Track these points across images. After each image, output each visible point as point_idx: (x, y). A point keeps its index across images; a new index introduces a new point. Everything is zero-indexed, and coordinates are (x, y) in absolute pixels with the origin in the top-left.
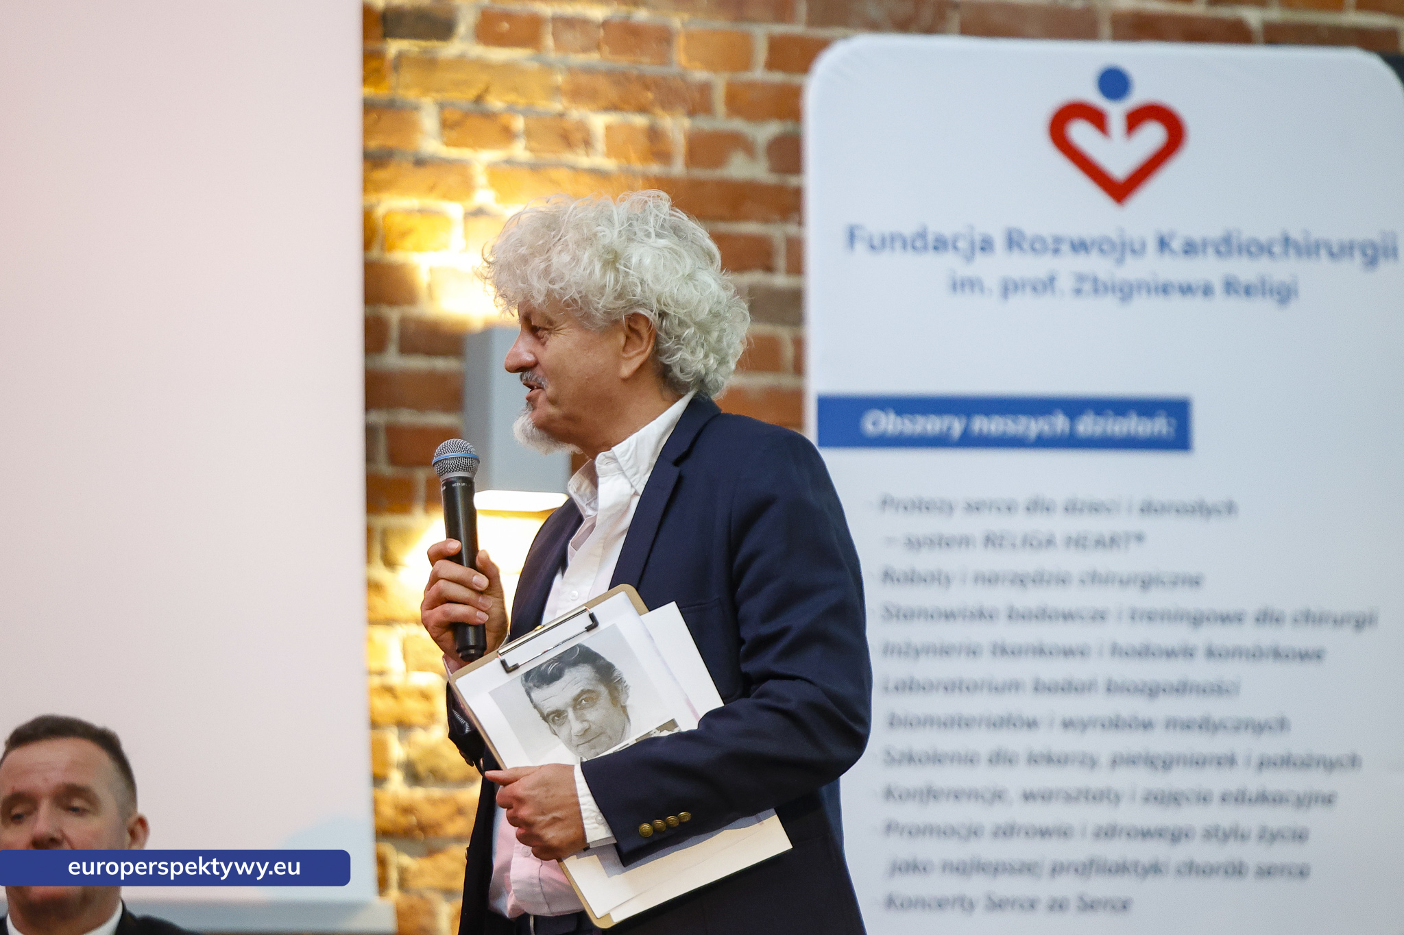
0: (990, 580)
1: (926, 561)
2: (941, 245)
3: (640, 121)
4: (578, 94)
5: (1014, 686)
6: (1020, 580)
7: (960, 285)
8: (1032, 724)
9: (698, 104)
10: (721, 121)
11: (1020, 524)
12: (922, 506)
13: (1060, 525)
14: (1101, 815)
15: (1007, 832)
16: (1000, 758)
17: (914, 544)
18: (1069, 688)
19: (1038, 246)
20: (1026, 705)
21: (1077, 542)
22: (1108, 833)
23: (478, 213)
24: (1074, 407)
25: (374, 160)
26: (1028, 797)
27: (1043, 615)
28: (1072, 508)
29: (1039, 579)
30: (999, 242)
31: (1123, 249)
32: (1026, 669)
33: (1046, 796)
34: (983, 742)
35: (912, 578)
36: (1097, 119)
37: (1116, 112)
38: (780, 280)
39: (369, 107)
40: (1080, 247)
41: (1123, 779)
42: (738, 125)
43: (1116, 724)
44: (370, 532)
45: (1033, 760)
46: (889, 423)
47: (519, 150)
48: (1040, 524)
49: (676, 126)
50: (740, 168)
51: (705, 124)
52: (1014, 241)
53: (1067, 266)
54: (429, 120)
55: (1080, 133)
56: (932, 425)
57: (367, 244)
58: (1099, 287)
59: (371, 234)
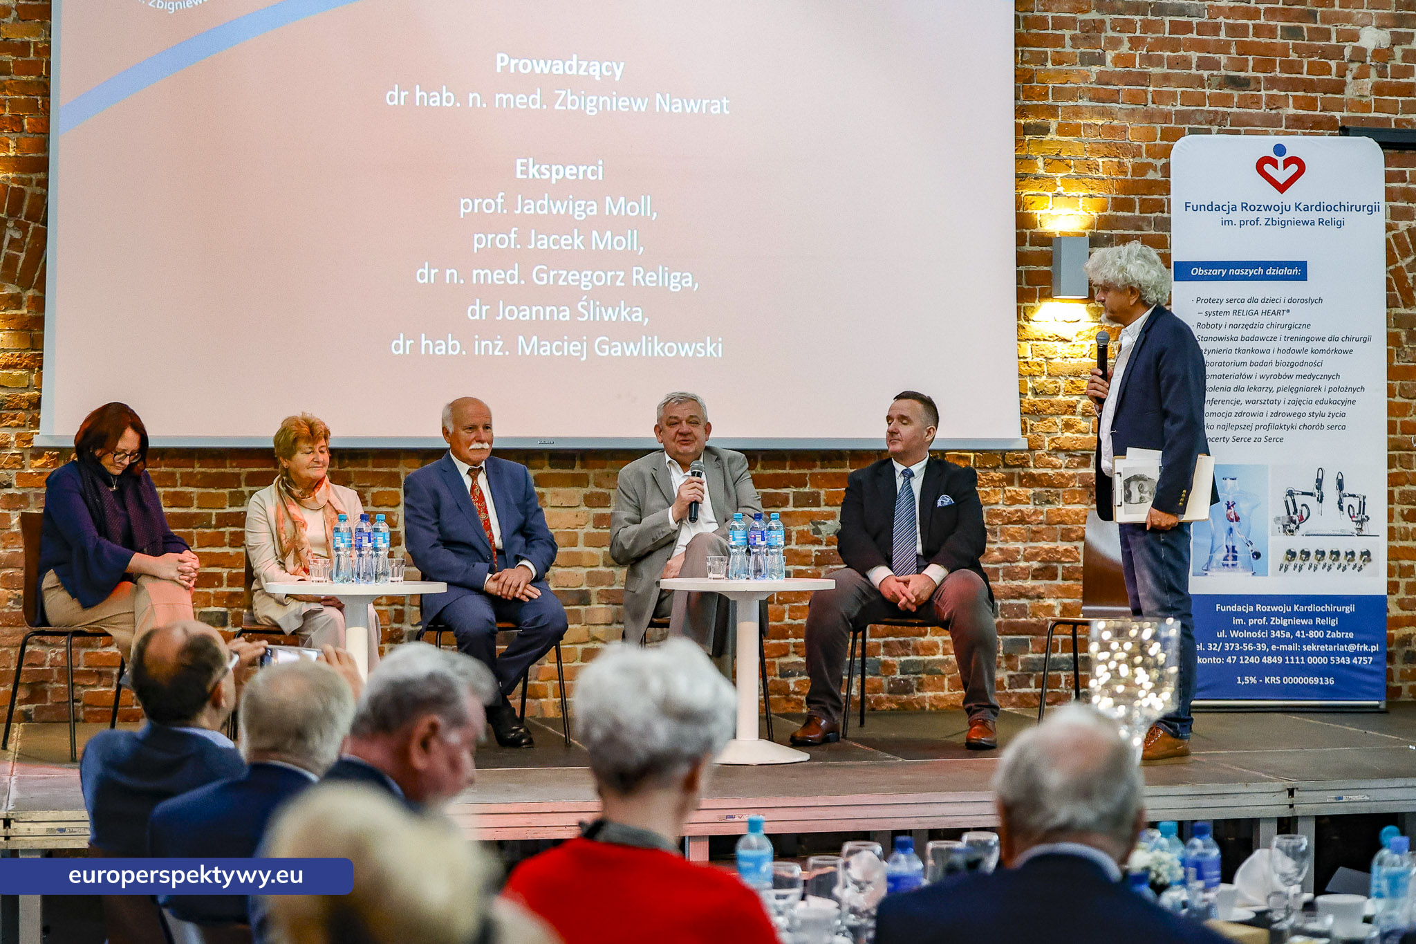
0: (1236, 326)
1: (1213, 320)
2: (1218, 208)
3: (1116, 160)
4: (1092, 151)
5: (1244, 363)
6: (1246, 326)
7: (1224, 223)
8: (1250, 377)
9: (1137, 153)
10: (1145, 159)
11: (1246, 307)
12: (1212, 301)
13: (1260, 307)
14: (1273, 408)
15: (1241, 414)
16: (1238, 389)
17: (1208, 314)
18: (1263, 364)
19: (1253, 208)
20: (1248, 370)
21: (1266, 313)
22: (1277, 414)
23: (1058, 195)
24: (1266, 265)
25: (1020, 177)
26: (1248, 402)
27: (1253, 338)
28: (1264, 301)
29: (1253, 326)
30: (1239, 208)
31: (1283, 209)
32: (1247, 358)
33: (1254, 402)
34: (1232, 383)
35: (1208, 326)
36: (1274, 163)
37: (1280, 160)
38: (1165, 215)
39: (1017, 159)
40: (1268, 208)
41: (1281, 396)
42: (1150, 160)
43: (1279, 376)
44: (1019, 308)
45: (1250, 389)
46: (1200, 271)
47: (1072, 172)
48: (1253, 306)
49: (1128, 162)
50: (1151, 175)
51: (1138, 160)
52: (1244, 206)
53: (1263, 215)
54: (1040, 163)
55: (1268, 168)
56: (1215, 272)
57: (1017, 208)
58: (1274, 223)
59: (1019, 203)
